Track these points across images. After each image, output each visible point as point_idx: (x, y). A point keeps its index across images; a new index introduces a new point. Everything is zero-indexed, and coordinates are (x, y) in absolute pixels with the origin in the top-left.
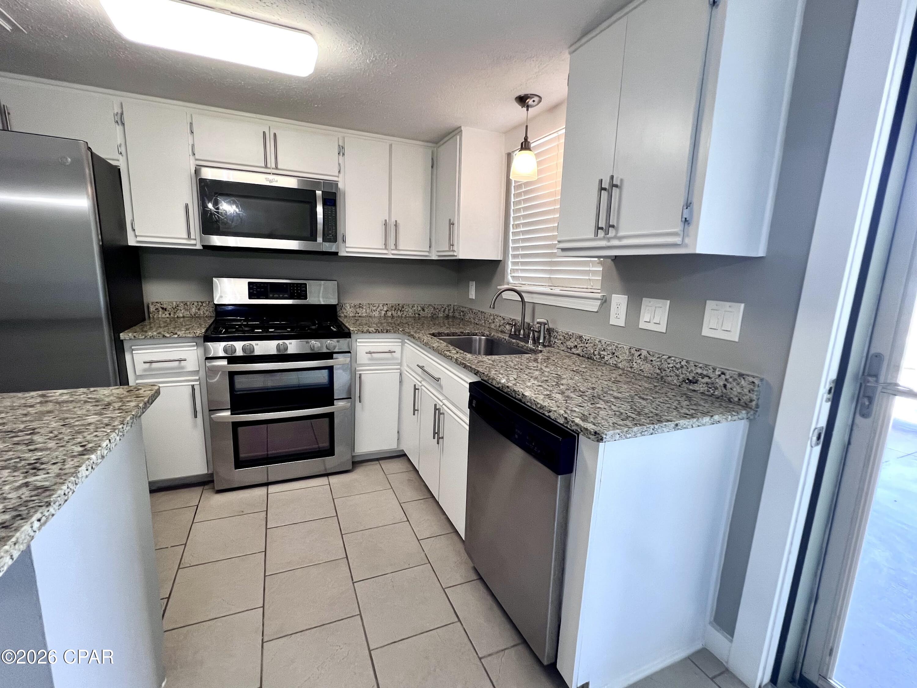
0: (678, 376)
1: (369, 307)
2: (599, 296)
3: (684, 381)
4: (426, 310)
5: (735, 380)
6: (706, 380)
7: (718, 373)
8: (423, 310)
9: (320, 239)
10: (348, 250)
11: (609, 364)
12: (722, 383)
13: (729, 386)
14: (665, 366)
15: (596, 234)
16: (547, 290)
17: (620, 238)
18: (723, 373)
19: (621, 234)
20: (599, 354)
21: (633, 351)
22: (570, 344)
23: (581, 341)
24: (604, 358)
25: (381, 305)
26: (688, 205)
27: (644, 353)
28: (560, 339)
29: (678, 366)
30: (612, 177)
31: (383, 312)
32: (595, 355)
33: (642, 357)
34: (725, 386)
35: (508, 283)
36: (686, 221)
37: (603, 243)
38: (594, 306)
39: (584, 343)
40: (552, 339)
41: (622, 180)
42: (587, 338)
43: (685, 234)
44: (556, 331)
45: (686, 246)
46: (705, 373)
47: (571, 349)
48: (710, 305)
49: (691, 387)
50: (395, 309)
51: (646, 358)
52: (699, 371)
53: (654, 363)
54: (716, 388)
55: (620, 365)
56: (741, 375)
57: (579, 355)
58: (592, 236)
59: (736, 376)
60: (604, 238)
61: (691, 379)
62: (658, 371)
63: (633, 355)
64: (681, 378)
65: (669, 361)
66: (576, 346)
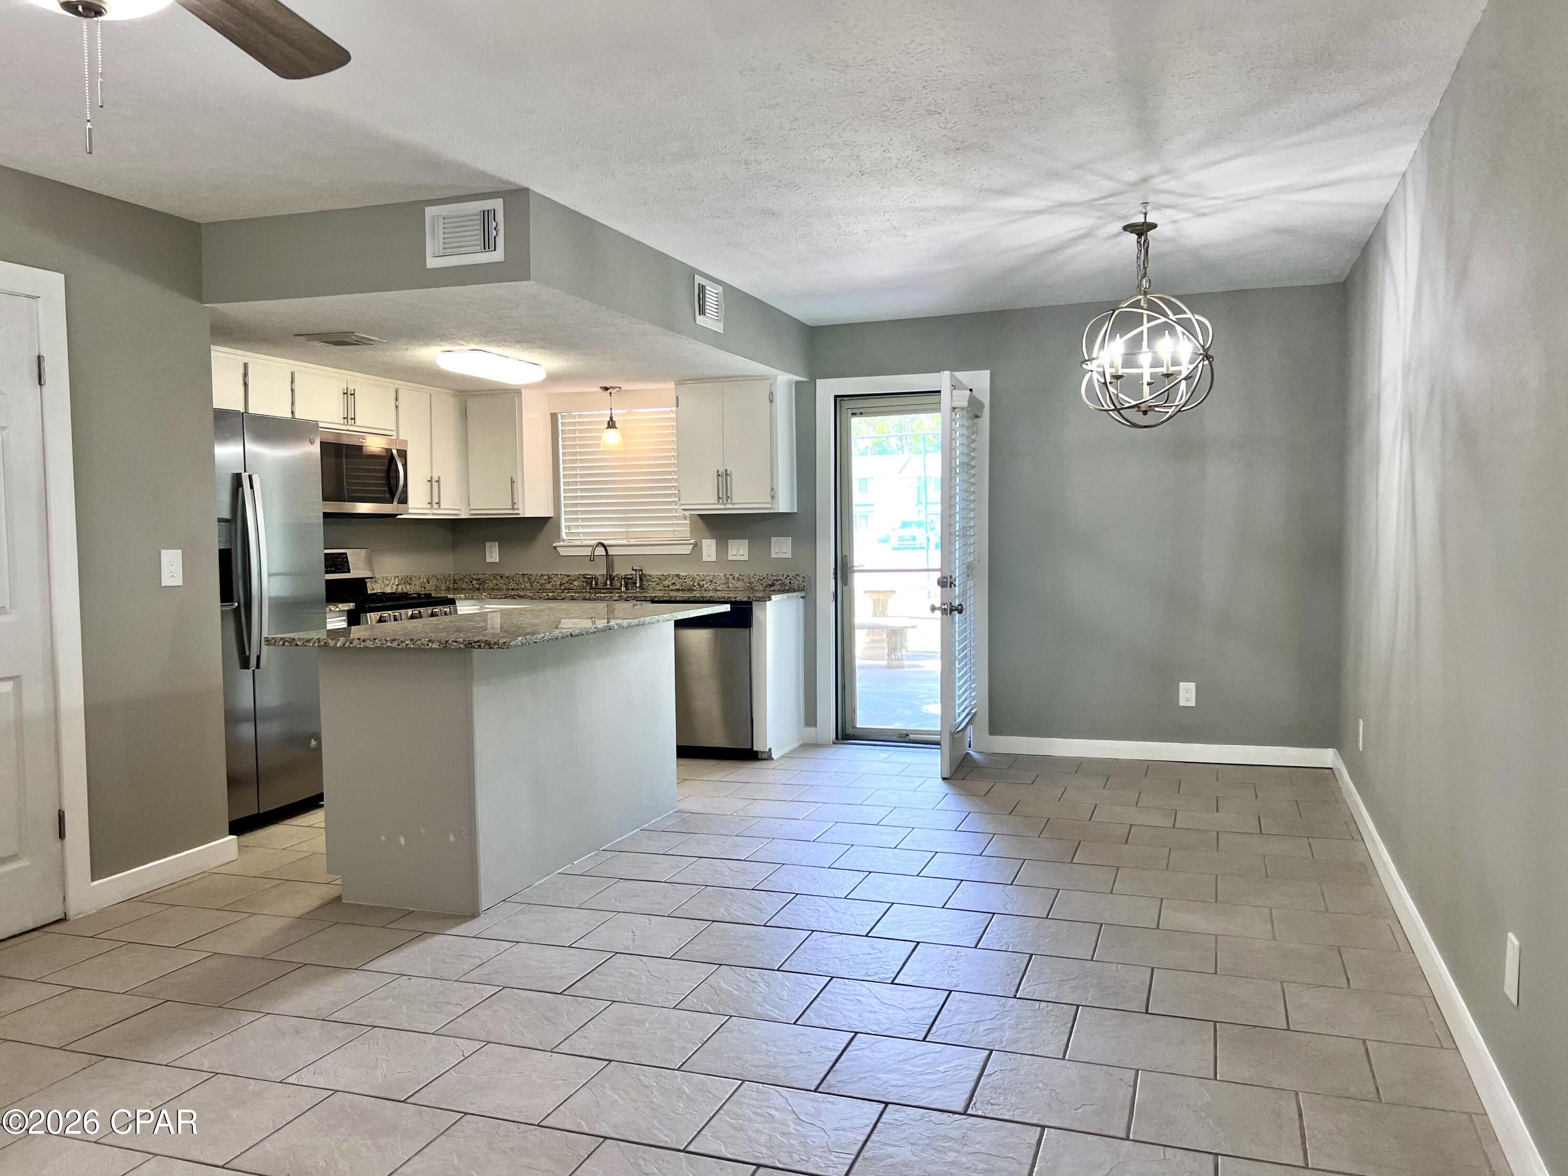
0: (762, 584)
1: (383, 581)
2: (692, 541)
3: (767, 586)
4: (431, 582)
5: (794, 578)
6: (780, 582)
7: (785, 576)
8: (428, 582)
9: (395, 503)
10: (410, 511)
11: (709, 590)
12: (788, 582)
13: (792, 582)
14: (753, 580)
15: (718, 501)
16: (624, 542)
17: (733, 504)
18: (788, 576)
19: (734, 501)
20: (699, 584)
21: (728, 576)
22: (666, 583)
23: (679, 578)
24: (703, 586)
25: (393, 578)
26: (772, 489)
27: (737, 575)
28: (655, 581)
29: (762, 578)
30: (726, 470)
31: (395, 587)
32: (695, 586)
33: (736, 578)
34: (790, 582)
35: (563, 541)
36: (773, 497)
37: (722, 507)
38: (687, 550)
39: (682, 579)
40: (645, 583)
41: (731, 472)
42: (685, 574)
43: (772, 503)
44: (648, 575)
45: (774, 509)
46: (778, 578)
47: (668, 587)
48: (773, 539)
49: (772, 589)
50: (405, 583)
51: (738, 579)
52: (775, 578)
53: (744, 580)
54: (786, 585)
55: (718, 588)
56: (796, 575)
57: (678, 590)
58: (716, 502)
59: (795, 576)
60: (722, 504)
61: (770, 584)
62: (749, 585)
63: (728, 579)
64: (764, 585)
65: (755, 577)
66: (674, 583)
